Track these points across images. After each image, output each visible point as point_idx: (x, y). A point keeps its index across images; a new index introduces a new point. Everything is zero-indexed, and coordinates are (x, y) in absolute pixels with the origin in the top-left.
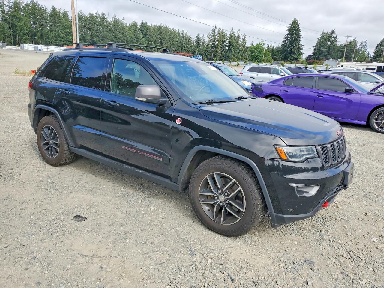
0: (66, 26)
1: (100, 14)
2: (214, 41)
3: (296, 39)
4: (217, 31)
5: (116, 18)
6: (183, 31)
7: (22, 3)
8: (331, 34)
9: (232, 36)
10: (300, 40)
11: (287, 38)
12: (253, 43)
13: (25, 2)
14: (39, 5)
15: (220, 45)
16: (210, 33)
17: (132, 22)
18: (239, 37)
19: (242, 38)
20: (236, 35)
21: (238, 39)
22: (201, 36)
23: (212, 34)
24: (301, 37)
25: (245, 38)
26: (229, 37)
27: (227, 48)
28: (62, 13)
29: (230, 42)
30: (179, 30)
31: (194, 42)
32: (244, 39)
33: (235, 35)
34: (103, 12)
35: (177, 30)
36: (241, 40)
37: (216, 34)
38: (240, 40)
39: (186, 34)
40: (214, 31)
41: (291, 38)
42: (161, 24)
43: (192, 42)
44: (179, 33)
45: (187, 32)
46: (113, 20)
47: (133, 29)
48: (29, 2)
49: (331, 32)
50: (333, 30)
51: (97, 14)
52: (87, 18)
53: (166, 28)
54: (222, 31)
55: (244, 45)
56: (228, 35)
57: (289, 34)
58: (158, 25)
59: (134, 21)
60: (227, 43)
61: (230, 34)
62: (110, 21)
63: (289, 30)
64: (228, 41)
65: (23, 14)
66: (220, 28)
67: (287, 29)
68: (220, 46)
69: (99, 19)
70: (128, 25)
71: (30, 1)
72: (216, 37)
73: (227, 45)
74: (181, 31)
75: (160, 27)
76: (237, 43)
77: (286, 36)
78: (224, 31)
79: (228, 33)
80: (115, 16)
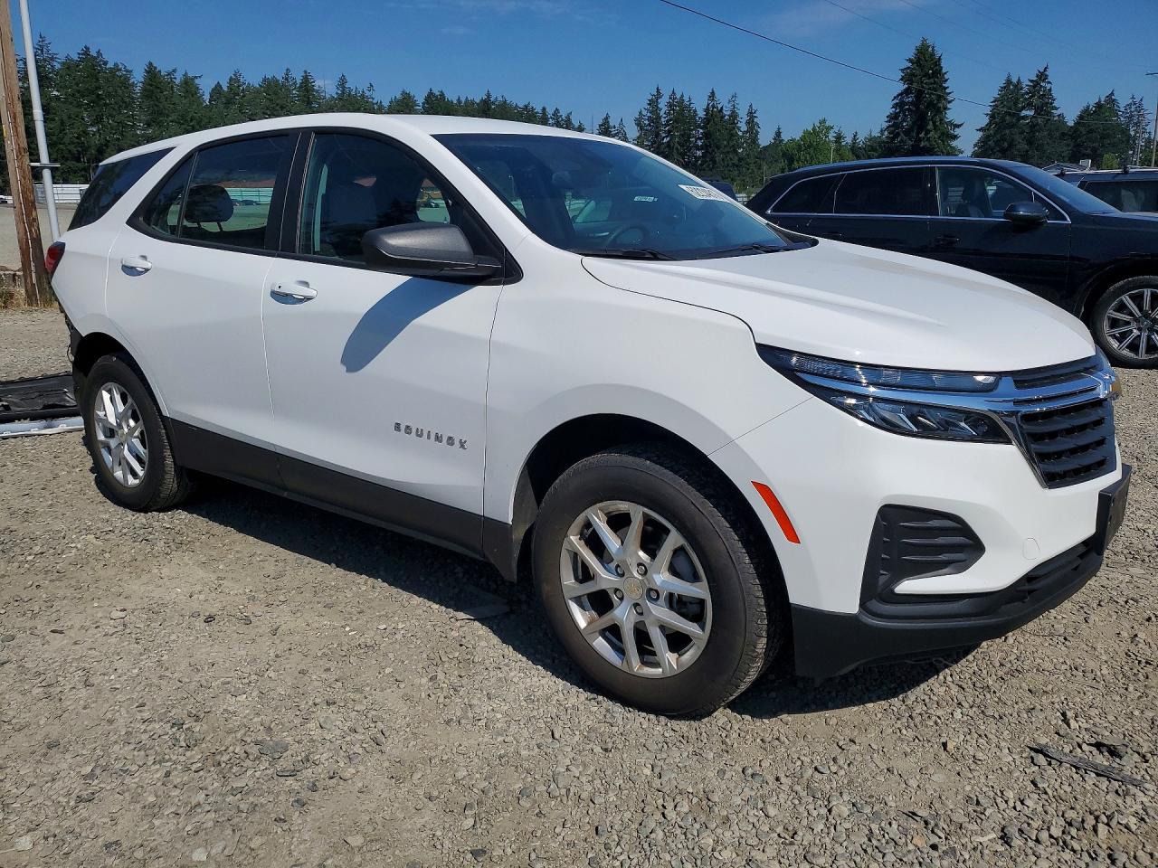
0: (191, 121)
1: (298, 76)
2: (657, 135)
3: (932, 105)
4: (663, 104)
5: (347, 86)
6: (556, 111)
7: (52, 59)
8: (1036, 84)
9: (713, 115)
10: (946, 108)
11: (901, 105)
12: (778, 134)
13: (62, 57)
14: (106, 63)
15: (677, 145)
16: (644, 112)
17: (399, 96)
18: (734, 115)
19: (745, 118)
20: (727, 112)
21: (734, 123)
22: (611, 124)
23: (649, 114)
25: (755, 120)
26: (704, 120)
27: (699, 153)
28: (177, 82)
29: (707, 135)
30: (544, 109)
32: (751, 122)
33: (721, 110)
34: (305, 71)
35: (538, 109)
36: (743, 127)
37: (662, 113)
38: (739, 125)
39: (568, 122)
40: (653, 103)
41: (916, 103)
42: (489, 95)
45: (570, 113)
46: (337, 93)
48: (76, 57)
49: (1035, 79)
50: (1042, 71)
51: (287, 79)
52: (257, 92)
53: (504, 105)
54: (681, 102)
55: (754, 140)
56: (701, 114)
57: (907, 92)
58: (477, 100)
59: (404, 93)
60: (700, 139)
61: (707, 110)
62: (328, 96)
63: (908, 77)
64: (701, 131)
65: (56, 93)
66: (673, 93)
67: (901, 74)
68: (677, 148)
69: (294, 92)
70: (386, 104)
71: (79, 54)
72: (663, 121)
73: (700, 143)
74: (550, 112)
75: (487, 104)
76: (732, 135)
77: (896, 101)
78: (686, 103)
79: (700, 107)
80: (343, 81)
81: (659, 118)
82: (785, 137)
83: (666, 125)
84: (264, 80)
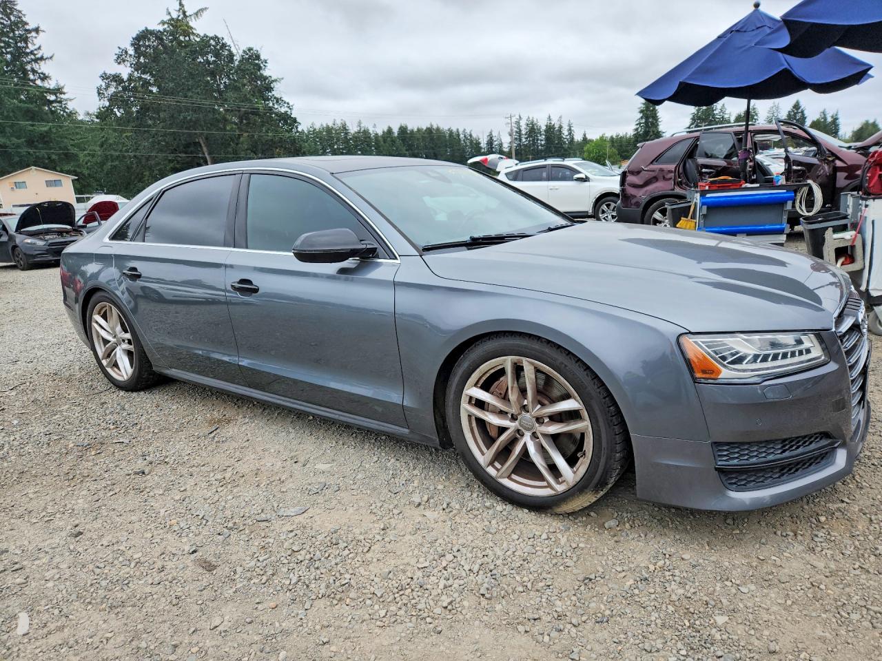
1: (339, 123)
2: (520, 140)
3: (652, 124)
4: (523, 124)
5: (362, 125)
6: (465, 130)
9: (550, 128)
10: (658, 125)
11: (640, 124)
12: (585, 135)
16: (513, 128)
17: (386, 130)
18: (561, 127)
19: (567, 128)
20: (557, 126)
21: (560, 131)
22: (494, 134)
24: (659, 120)
25: (572, 128)
26: (545, 131)
29: (547, 139)
30: (458, 130)
31: (485, 145)
32: (570, 130)
33: (554, 125)
34: (342, 120)
35: (454, 130)
36: (565, 132)
37: (522, 129)
38: (563, 132)
39: (471, 135)
40: (518, 123)
41: (646, 123)
42: (432, 126)
43: (482, 145)
44: (459, 135)
45: (471, 131)
47: (389, 139)
52: (320, 132)
53: (438, 129)
54: (532, 123)
55: (573, 139)
56: (544, 128)
57: (642, 118)
58: (425, 128)
59: (389, 127)
61: (547, 126)
63: (642, 111)
64: (544, 136)
66: (529, 118)
67: (639, 110)
70: (380, 133)
72: (523, 132)
73: (543, 143)
74: (461, 131)
75: (429, 130)
76: (560, 138)
77: (637, 122)
78: (535, 122)
79: (542, 125)
80: (360, 123)
81: (520, 130)
82: (589, 137)
83: (526, 135)
84: (322, 125)
